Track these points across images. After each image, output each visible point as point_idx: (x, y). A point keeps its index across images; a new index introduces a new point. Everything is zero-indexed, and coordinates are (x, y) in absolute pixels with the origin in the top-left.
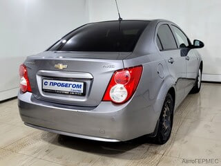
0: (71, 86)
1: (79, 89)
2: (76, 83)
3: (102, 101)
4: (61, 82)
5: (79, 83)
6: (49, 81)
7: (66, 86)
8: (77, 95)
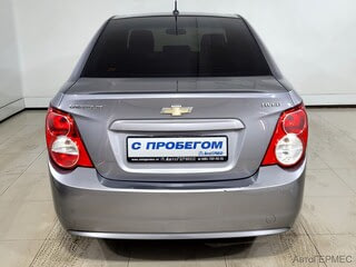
0: (199, 146)
1: (218, 150)
2: (211, 140)
3: (261, 165)
4: (175, 140)
5: (217, 140)
6: (144, 141)
7: (187, 146)
8: (215, 161)
